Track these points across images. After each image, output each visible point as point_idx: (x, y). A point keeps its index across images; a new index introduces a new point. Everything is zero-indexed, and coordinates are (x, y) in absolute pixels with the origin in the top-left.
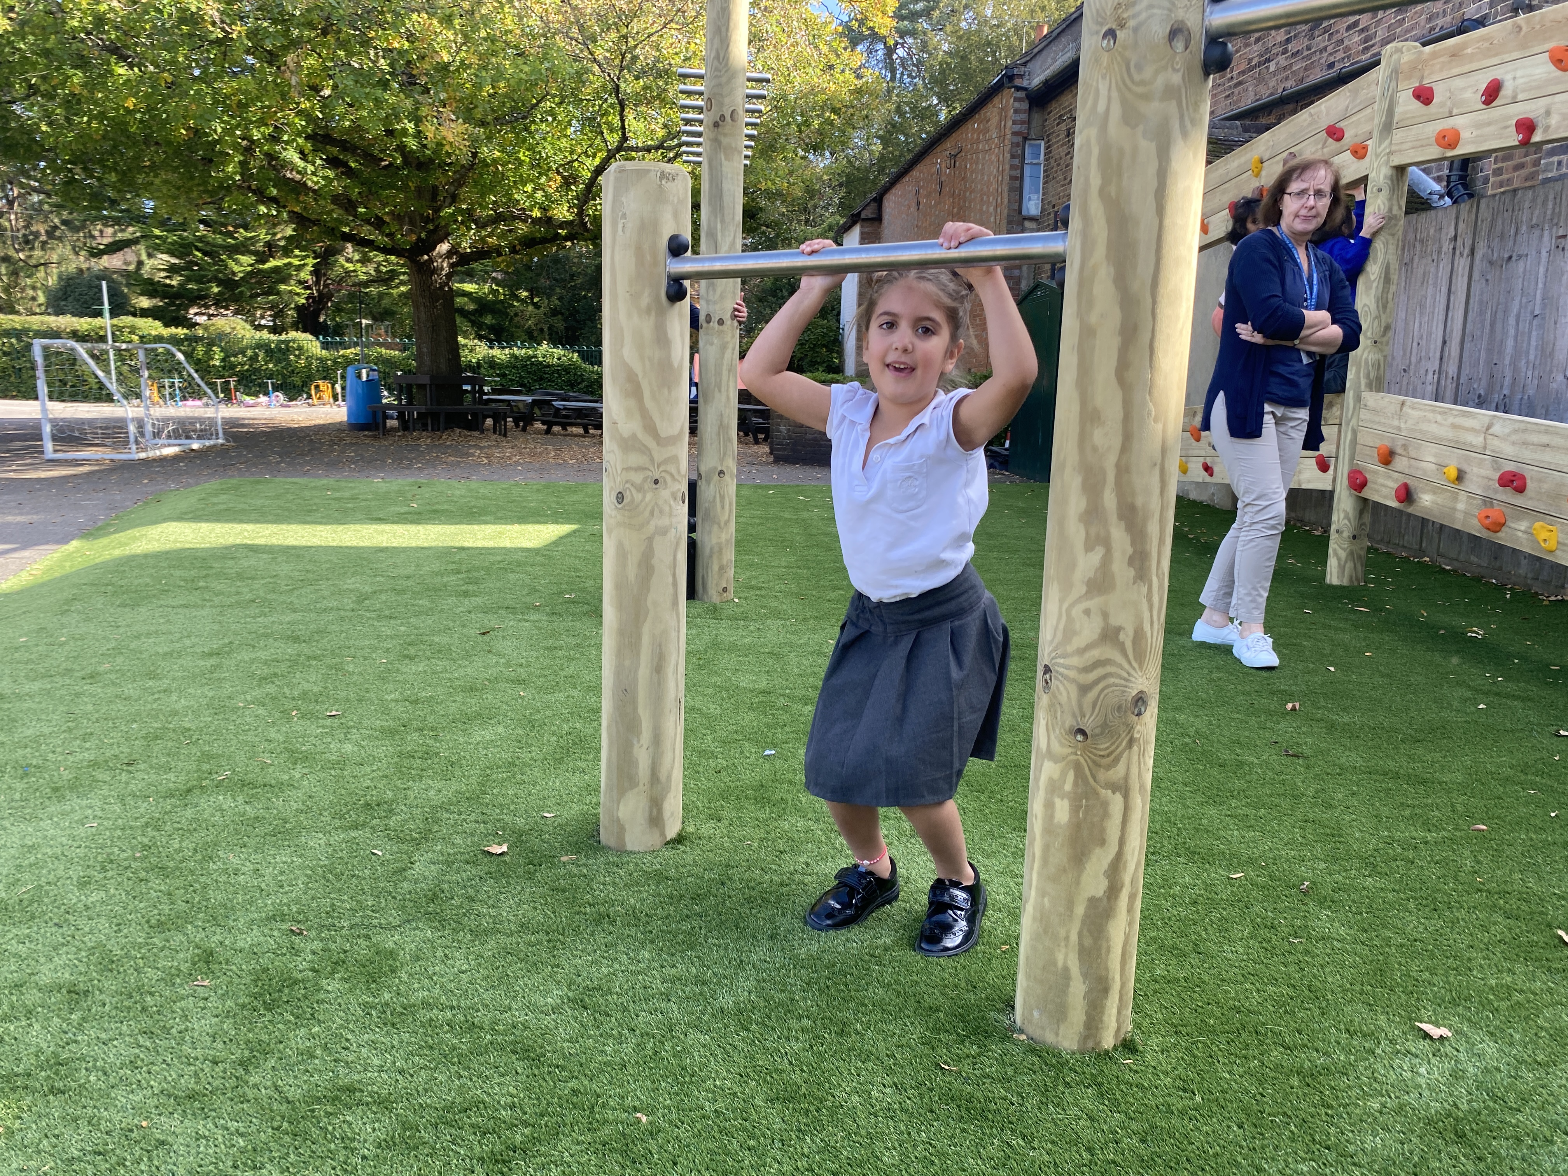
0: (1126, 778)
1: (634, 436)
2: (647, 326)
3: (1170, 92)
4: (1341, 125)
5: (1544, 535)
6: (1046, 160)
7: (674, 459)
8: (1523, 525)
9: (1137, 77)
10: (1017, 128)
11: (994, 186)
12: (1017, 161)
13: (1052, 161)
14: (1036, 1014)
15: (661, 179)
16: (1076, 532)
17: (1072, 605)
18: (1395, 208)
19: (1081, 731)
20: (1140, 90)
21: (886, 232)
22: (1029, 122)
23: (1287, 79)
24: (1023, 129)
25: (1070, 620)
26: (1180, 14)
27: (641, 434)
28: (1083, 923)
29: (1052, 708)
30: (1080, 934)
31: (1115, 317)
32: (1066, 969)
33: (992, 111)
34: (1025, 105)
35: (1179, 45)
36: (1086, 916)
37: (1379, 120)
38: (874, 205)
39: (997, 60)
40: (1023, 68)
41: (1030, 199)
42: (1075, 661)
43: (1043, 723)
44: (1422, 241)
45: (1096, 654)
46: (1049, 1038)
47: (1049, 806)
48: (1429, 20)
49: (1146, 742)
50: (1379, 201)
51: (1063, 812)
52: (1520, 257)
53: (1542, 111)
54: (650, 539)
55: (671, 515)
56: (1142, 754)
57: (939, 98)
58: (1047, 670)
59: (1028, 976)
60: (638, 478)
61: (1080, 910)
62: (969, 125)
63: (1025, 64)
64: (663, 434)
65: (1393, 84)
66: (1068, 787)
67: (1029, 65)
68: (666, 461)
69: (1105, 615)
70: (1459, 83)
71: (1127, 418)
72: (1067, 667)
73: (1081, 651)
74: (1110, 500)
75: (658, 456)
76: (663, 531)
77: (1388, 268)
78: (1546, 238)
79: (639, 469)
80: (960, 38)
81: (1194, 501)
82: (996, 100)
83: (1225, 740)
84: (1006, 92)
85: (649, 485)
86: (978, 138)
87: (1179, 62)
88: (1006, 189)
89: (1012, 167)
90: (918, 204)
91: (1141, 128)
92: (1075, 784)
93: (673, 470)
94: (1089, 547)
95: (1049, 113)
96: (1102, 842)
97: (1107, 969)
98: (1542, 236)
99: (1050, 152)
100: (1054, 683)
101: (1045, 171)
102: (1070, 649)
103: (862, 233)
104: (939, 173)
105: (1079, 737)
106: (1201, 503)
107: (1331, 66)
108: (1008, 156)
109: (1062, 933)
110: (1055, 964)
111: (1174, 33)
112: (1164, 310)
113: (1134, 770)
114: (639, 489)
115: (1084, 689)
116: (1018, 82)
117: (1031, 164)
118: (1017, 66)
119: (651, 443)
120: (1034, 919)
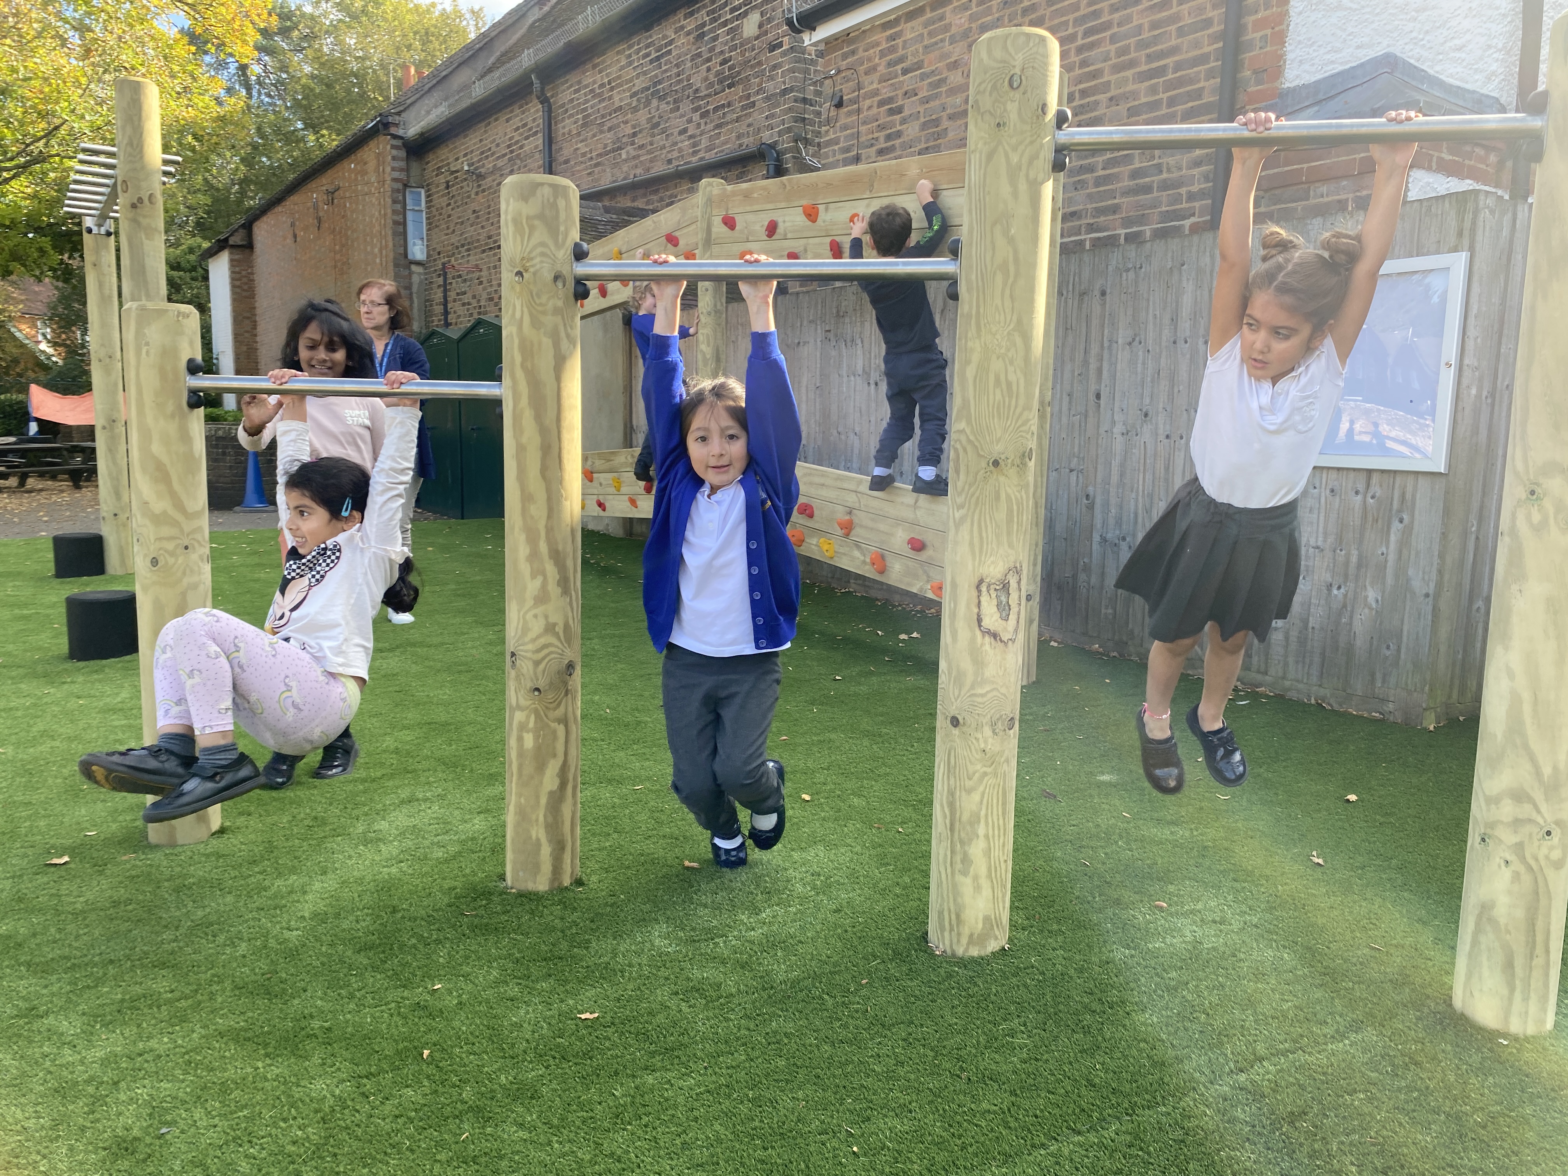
0: (566, 714)
1: (165, 512)
2: (172, 428)
3: (557, 311)
4: (677, 234)
5: (825, 547)
6: (428, 208)
7: (200, 529)
8: (814, 541)
9: (538, 301)
10: (396, 175)
11: (377, 228)
12: (398, 207)
13: (433, 209)
14: (521, 874)
15: (178, 316)
16: (525, 568)
17: (526, 613)
18: (719, 304)
19: (537, 689)
20: (540, 308)
21: (259, 260)
22: (408, 170)
23: (636, 167)
24: (403, 176)
25: (525, 622)
26: (558, 267)
27: (171, 511)
28: (547, 808)
29: (518, 678)
30: (545, 816)
31: (537, 440)
32: (538, 840)
33: (370, 153)
34: (403, 154)
35: (560, 284)
36: (548, 803)
37: (701, 236)
38: (242, 233)
39: (365, 93)
40: (397, 118)
41: (414, 244)
42: (530, 647)
43: (513, 688)
44: (742, 325)
45: (543, 641)
46: (531, 886)
47: (520, 739)
48: (738, 137)
49: (576, 691)
50: (707, 299)
51: (529, 741)
52: (805, 343)
53: (802, 248)
54: (184, 594)
55: (200, 573)
56: (574, 699)
57: (305, 123)
58: (513, 654)
59: (514, 851)
60: (170, 546)
61: (543, 801)
62: (345, 163)
63: (399, 113)
64: (190, 510)
65: (709, 210)
66: (531, 725)
67: (403, 115)
68: (194, 531)
69: (546, 617)
70: (751, 217)
71: (549, 499)
72: (526, 651)
73: (534, 640)
74: (543, 547)
75: (187, 529)
76: (195, 586)
77: (718, 350)
78: (819, 331)
79: (171, 538)
80: (323, 64)
81: (593, 531)
82: (372, 144)
83: (628, 709)
84: (382, 138)
85: (181, 550)
86: (356, 179)
87: (561, 293)
88: (390, 233)
89: (394, 212)
90: (295, 236)
91: (542, 330)
92: (536, 722)
93: (199, 538)
94: (533, 577)
95: (428, 163)
96: (555, 756)
97: (563, 835)
98: (816, 329)
99: (431, 201)
100: (518, 662)
101: (428, 219)
102: (527, 639)
103: (232, 261)
104: (316, 207)
105: (536, 693)
106: (598, 532)
107: (670, 161)
108: (389, 201)
109: (534, 817)
110: (531, 838)
111: (556, 278)
112: (565, 436)
113: (570, 709)
114: (172, 554)
115: (537, 663)
116: (393, 130)
117: (413, 210)
118: (391, 114)
119: (179, 517)
120: (516, 814)
